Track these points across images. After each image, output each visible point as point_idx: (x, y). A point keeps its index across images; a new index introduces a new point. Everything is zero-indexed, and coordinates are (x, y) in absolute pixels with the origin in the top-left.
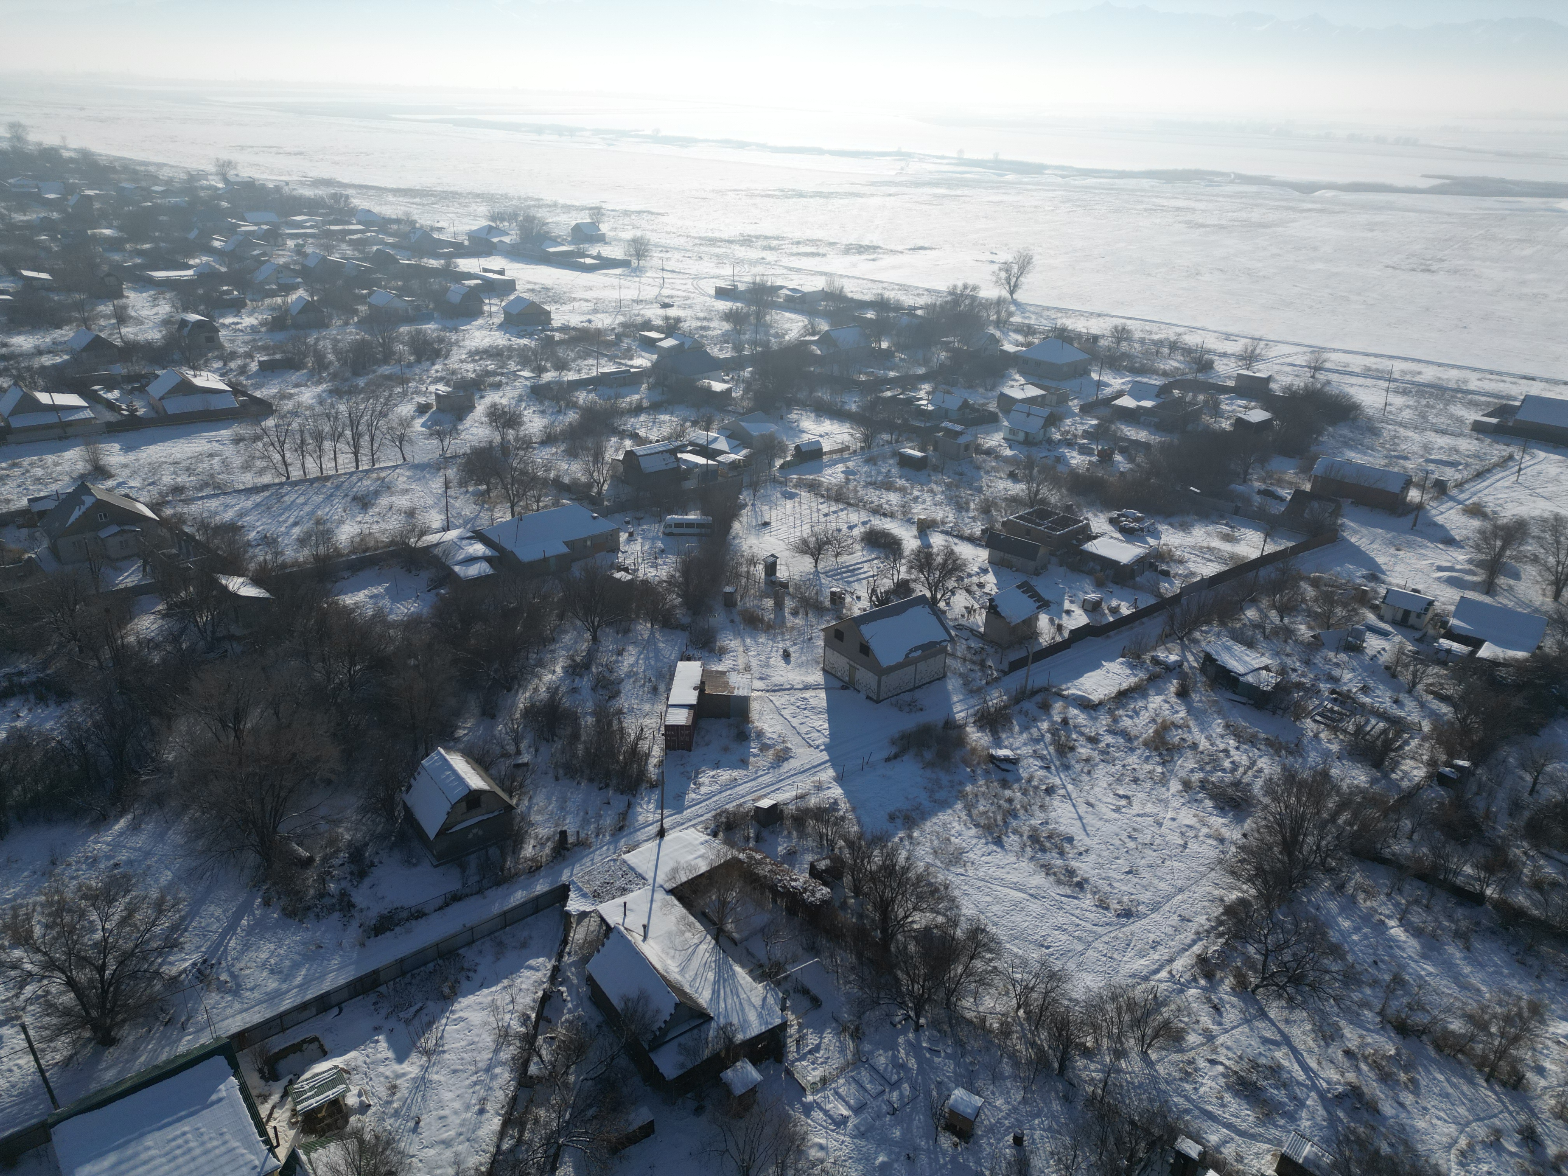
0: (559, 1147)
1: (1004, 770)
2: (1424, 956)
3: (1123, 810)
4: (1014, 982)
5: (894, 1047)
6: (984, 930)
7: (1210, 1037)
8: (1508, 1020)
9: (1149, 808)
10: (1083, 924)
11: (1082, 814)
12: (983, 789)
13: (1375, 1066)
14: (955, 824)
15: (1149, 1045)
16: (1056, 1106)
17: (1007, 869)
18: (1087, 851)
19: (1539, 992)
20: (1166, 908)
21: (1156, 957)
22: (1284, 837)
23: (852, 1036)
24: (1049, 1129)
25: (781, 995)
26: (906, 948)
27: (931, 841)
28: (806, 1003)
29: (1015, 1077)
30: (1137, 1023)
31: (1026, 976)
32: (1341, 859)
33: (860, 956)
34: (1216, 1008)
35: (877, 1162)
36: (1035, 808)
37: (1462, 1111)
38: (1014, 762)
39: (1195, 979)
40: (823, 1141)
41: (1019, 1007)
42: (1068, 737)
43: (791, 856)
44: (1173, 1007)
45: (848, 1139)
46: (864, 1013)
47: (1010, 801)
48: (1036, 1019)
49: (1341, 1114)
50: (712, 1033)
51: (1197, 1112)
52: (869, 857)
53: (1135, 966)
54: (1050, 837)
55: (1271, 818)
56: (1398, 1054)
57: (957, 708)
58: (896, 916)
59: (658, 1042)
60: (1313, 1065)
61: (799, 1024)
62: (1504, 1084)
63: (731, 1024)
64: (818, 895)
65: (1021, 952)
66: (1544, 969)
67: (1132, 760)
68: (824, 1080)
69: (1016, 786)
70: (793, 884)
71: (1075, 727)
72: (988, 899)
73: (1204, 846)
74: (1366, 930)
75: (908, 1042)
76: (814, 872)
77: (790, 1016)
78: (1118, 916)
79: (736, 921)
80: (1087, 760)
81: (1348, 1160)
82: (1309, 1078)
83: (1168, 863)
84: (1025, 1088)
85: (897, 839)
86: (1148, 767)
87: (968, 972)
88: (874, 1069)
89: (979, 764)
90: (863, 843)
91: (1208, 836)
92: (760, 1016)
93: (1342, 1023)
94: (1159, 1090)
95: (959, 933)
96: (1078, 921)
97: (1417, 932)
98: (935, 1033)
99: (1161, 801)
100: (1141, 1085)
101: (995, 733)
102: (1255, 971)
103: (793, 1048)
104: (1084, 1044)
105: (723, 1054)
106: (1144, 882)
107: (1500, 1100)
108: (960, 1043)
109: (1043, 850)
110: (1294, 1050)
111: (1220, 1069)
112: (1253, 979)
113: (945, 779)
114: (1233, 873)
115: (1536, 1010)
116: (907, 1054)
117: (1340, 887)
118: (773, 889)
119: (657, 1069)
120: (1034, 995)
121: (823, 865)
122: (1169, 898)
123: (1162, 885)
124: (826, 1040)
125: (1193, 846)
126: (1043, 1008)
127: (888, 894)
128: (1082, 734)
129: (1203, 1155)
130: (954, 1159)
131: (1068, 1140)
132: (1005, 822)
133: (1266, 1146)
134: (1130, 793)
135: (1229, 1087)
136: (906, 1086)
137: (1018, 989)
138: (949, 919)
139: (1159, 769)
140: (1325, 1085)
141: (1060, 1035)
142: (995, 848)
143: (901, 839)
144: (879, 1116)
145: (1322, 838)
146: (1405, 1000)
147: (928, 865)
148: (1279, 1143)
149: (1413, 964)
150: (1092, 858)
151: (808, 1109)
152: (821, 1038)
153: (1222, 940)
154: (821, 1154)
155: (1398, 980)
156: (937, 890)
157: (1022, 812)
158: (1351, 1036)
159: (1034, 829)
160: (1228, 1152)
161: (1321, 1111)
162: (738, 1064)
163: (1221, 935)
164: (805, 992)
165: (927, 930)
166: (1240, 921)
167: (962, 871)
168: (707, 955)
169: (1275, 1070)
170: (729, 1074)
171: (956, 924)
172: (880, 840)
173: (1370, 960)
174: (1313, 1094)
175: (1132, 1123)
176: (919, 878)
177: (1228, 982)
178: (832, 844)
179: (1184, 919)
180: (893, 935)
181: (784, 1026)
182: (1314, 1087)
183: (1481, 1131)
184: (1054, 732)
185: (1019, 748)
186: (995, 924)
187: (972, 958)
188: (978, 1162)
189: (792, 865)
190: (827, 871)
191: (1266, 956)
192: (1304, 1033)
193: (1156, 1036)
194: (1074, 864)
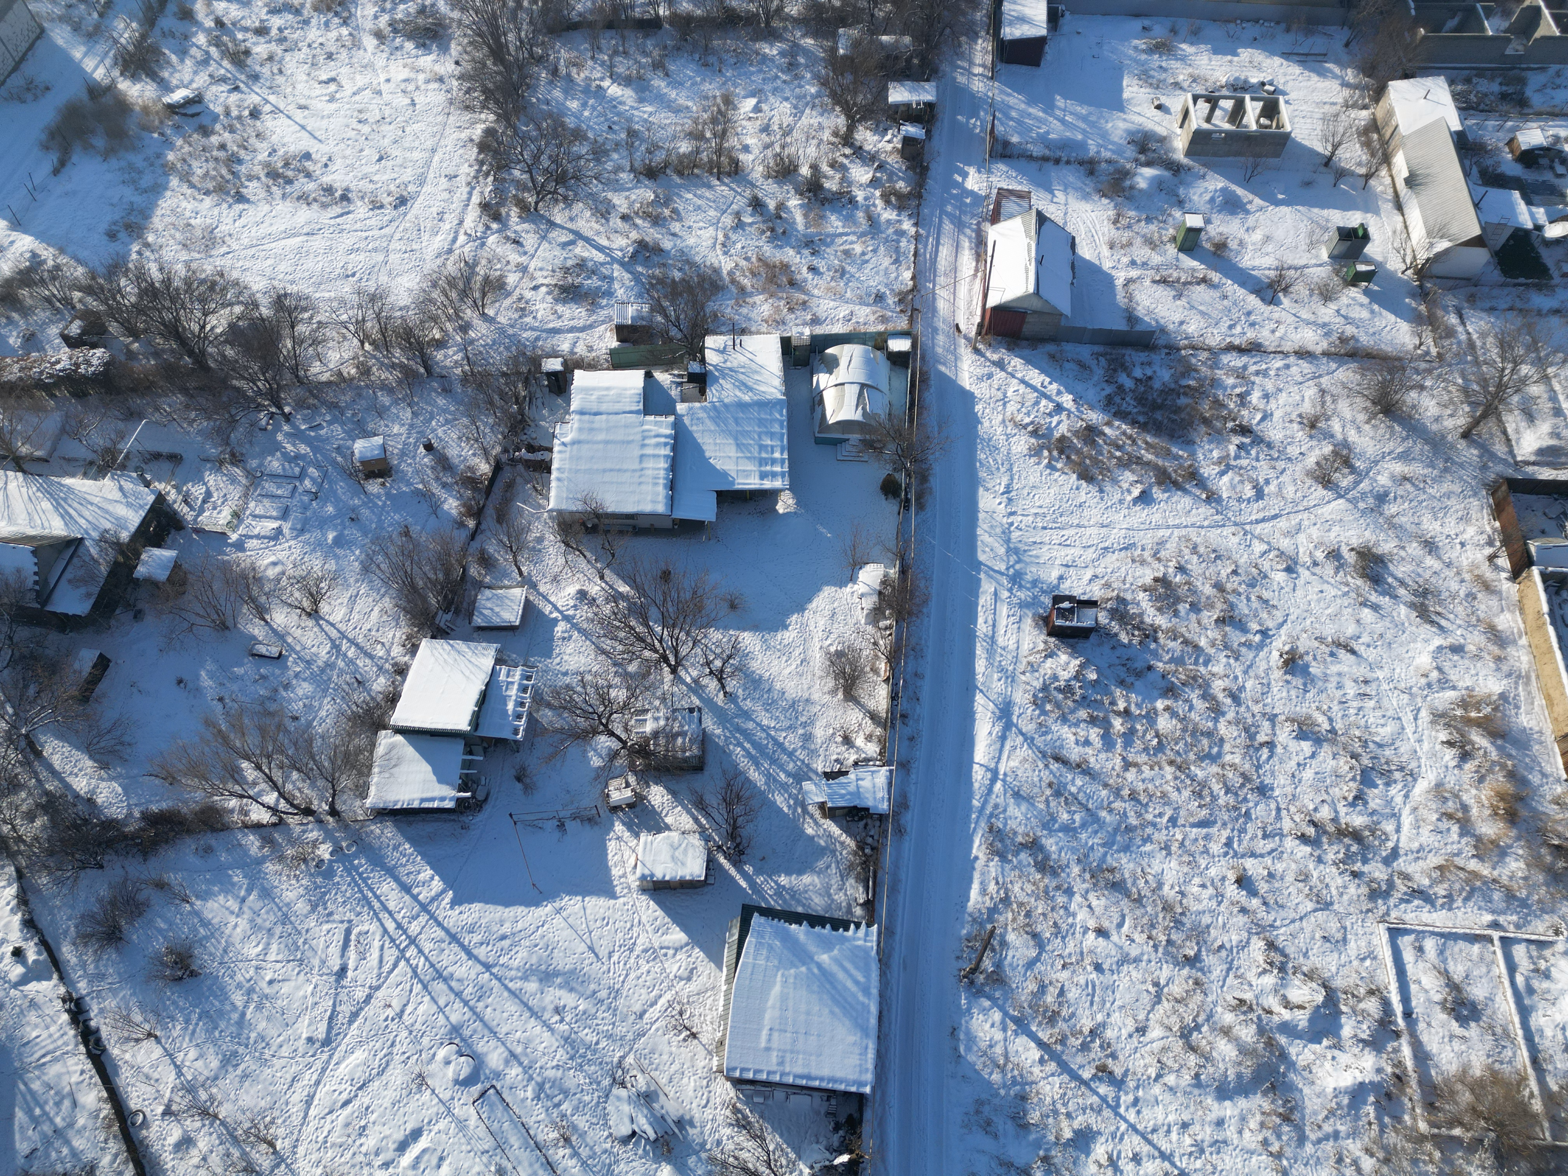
0: (27, 736)
1: (193, 116)
2: (641, 100)
3: (338, 96)
4: (344, 324)
5: (277, 447)
6: (286, 295)
7: (523, 269)
8: (714, 121)
9: (361, 80)
10: (370, 233)
11: (302, 122)
12: (187, 149)
13: (647, 216)
14: (184, 204)
15: (483, 306)
16: (441, 401)
17: (268, 221)
18: (330, 159)
19: (724, 84)
20: (431, 175)
21: (448, 226)
22: (489, 46)
23: (232, 464)
24: (447, 422)
25: (134, 475)
26: (224, 356)
27: (173, 237)
28: (166, 466)
29: (396, 402)
30: (464, 293)
31: (351, 313)
32: (543, 43)
33: (185, 391)
34: (516, 242)
35: (330, 541)
36: (253, 140)
37: (712, 213)
38: (197, 100)
39: (488, 228)
40: (273, 559)
41: (362, 343)
42: (234, 40)
43: (31, 340)
44: (484, 262)
45: (292, 543)
46: (228, 437)
47: (223, 147)
48: (383, 344)
49: (640, 269)
50: (94, 551)
51: (544, 335)
52: (119, 291)
53: (436, 246)
54: (287, 164)
55: (469, 32)
56: (657, 196)
57: (89, 65)
58: (192, 333)
59: (44, 593)
60: (604, 242)
61: (173, 487)
62: (729, 175)
63: (106, 531)
64: (95, 362)
65: (332, 294)
66: (721, 61)
67: (313, 34)
68: (236, 515)
69: (218, 127)
70: (58, 367)
71: (234, 24)
72: (269, 262)
73: (429, 94)
74: (591, 102)
75: (288, 435)
76: (72, 342)
77: (160, 486)
78: (395, 207)
79: (27, 440)
80: (270, 58)
81: (658, 300)
82: (608, 255)
83: (408, 130)
84: (409, 405)
85: (134, 256)
86: (333, 35)
87: (298, 341)
88: (273, 476)
89: (161, 122)
90: (101, 281)
91: (428, 81)
92: (129, 505)
93: (610, 195)
94: (509, 337)
95: (265, 312)
96: (364, 234)
97: (626, 81)
98: (306, 412)
99: (365, 67)
100: (494, 341)
101: (153, 76)
102: (529, 191)
103: (186, 509)
104: (433, 339)
105: (121, 559)
106: (399, 161)
107: (731, 189)
108: (333, 406)
109: (289, 182)
110: (587, 240)
111: (543, 289)
112: (531, 199)
113: (137, 160)
114: (467, 108)
115: (728, 100)
116: (294, 445)
117: (555, 72)
118: (40, 385)
119: (66, 615)
120: (369, 324)
121: (75, 329)
122: (428, 164)
123: (416, 155)
124: (211, 483)
125: (420, 99)
126: (383, 331)
127: (168, 316)
128: (246, 29)
129: (565, 364)
130: (388, 495)
131: (465, 420)
132: (233, 173)
133: (603, 327)
134: (332, 74)
135: (557, 300)
136: (312, 471)
137: (352, 328)
138: (246, 305)
139: (345, 31)
140: (620, 254)
141: (410, 344)
142: (241, 206)
143: (139, 253)
144: (305, 508)
145: (520, 30)
146: (643, 148)
147: (187, 264)
148: (611, 320)
149: (636, 113)
150: (338, 164)
151: (239, 546)
152: (205, 484)
153: (491, 179)
154: (278, 569)
155: (632, 134)
156: (214, 284)
157: (242, 153)
158: (620, 201)
159: (267, 165)
160: (581, 350)
161: (627, 276)
162: (144, 556)
163: (487, 174)
164: (157, 456)
165: (232, 326)
166: (496, 152)
167: (224, 249)
168: (24, 490)
169: (581, 265)
170: (141, 571)
171: (256, 305)
172: (117, 267)
173: (605, 128)
174: (615, 266)
175: (504, 374)
176: (188, 282)
177: (514, 212)
178: (68, 302)
179: (451, 177)
180: (203, 352)
181: (160, 498)
182: (614, 260)
183: (728, 220)
184: (217, 42)
185: (192, 81)
186: (293, 282)
187: (293, 327)
188: (409, 484)
189: (41, 349)
190: (83, 333)
191: (530, 172)
192: (588, 221)
193: (484, 295)
194: (326, 180)
